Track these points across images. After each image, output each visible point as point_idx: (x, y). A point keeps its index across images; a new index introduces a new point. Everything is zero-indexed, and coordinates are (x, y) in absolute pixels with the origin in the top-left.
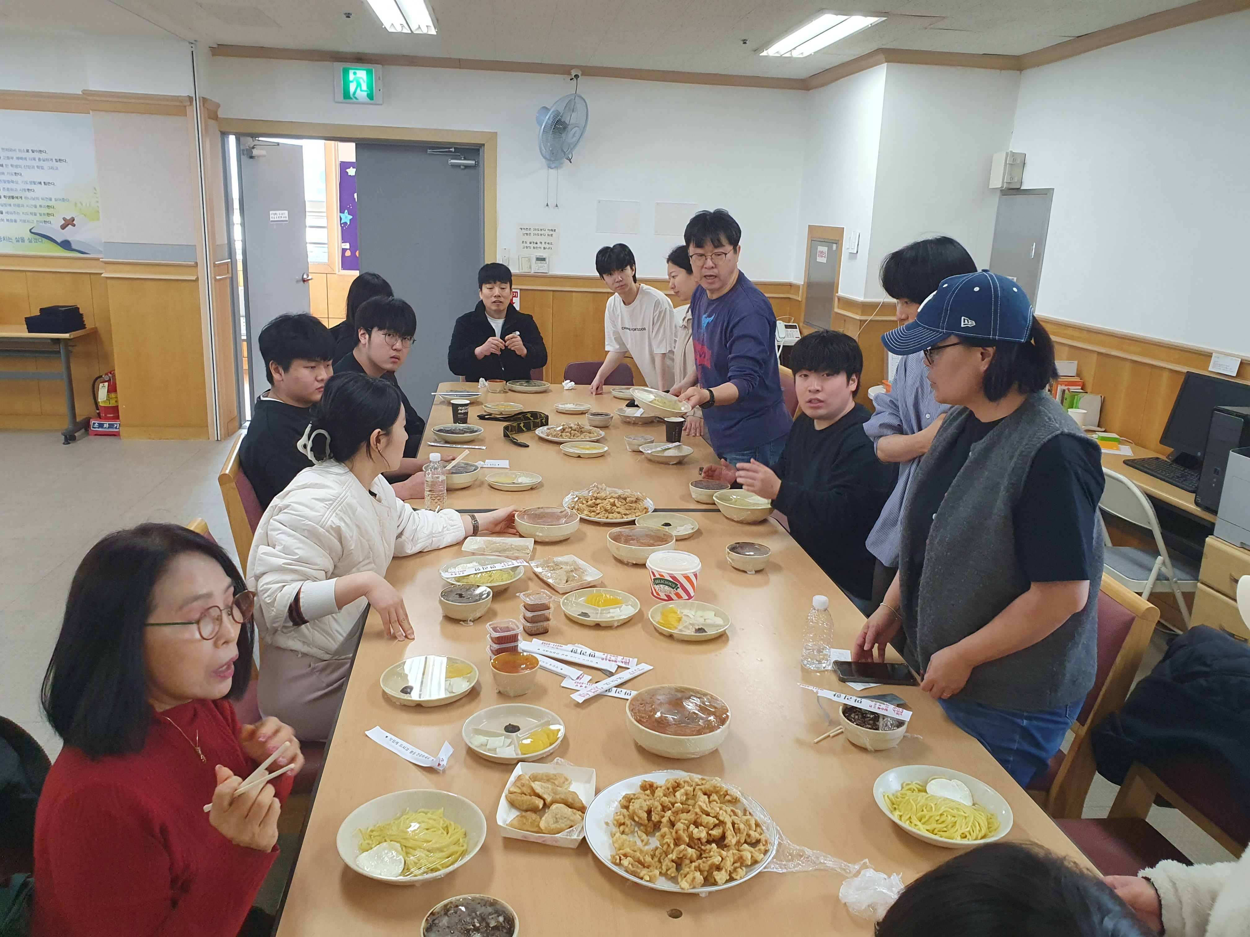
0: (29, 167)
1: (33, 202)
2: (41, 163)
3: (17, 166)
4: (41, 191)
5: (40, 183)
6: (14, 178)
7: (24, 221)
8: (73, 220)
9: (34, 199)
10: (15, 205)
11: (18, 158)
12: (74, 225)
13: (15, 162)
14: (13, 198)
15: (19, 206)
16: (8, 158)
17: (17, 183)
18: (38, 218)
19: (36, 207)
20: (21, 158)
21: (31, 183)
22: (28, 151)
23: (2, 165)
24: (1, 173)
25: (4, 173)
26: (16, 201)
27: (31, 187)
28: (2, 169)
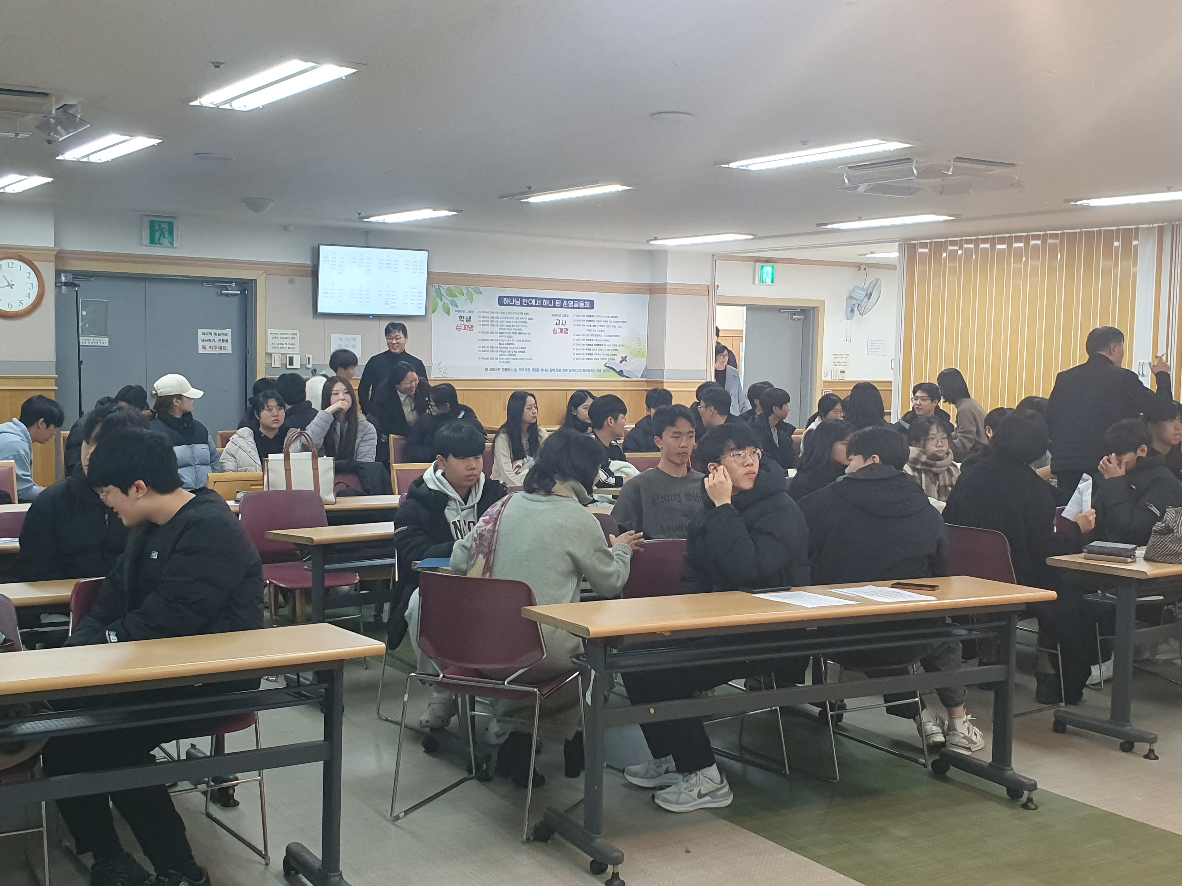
0: (608, 326)
1: (608, 348)
2: (614, 324)
3: (603, 326)
4: (613, 341)
5: (613, 336)
6: (600, 333)
7: (603, 359)
8: (626, 358)
9: (608, 346)
10: (599, 350)
11: (604, 321)
12: (626, 361)
13: (602, 323)
14: (598, 345)
15: (601, 350)
16: (599, 321)
17: (601, 336)
18: (610, 357)
19: (609, 350)
21: (608, 336)
22: (609, 317)
23: (595, 326)
24: (593, 330)
25: (595, 331)
26: (600, 347)
27: (607, 338)
28: (594, 328)
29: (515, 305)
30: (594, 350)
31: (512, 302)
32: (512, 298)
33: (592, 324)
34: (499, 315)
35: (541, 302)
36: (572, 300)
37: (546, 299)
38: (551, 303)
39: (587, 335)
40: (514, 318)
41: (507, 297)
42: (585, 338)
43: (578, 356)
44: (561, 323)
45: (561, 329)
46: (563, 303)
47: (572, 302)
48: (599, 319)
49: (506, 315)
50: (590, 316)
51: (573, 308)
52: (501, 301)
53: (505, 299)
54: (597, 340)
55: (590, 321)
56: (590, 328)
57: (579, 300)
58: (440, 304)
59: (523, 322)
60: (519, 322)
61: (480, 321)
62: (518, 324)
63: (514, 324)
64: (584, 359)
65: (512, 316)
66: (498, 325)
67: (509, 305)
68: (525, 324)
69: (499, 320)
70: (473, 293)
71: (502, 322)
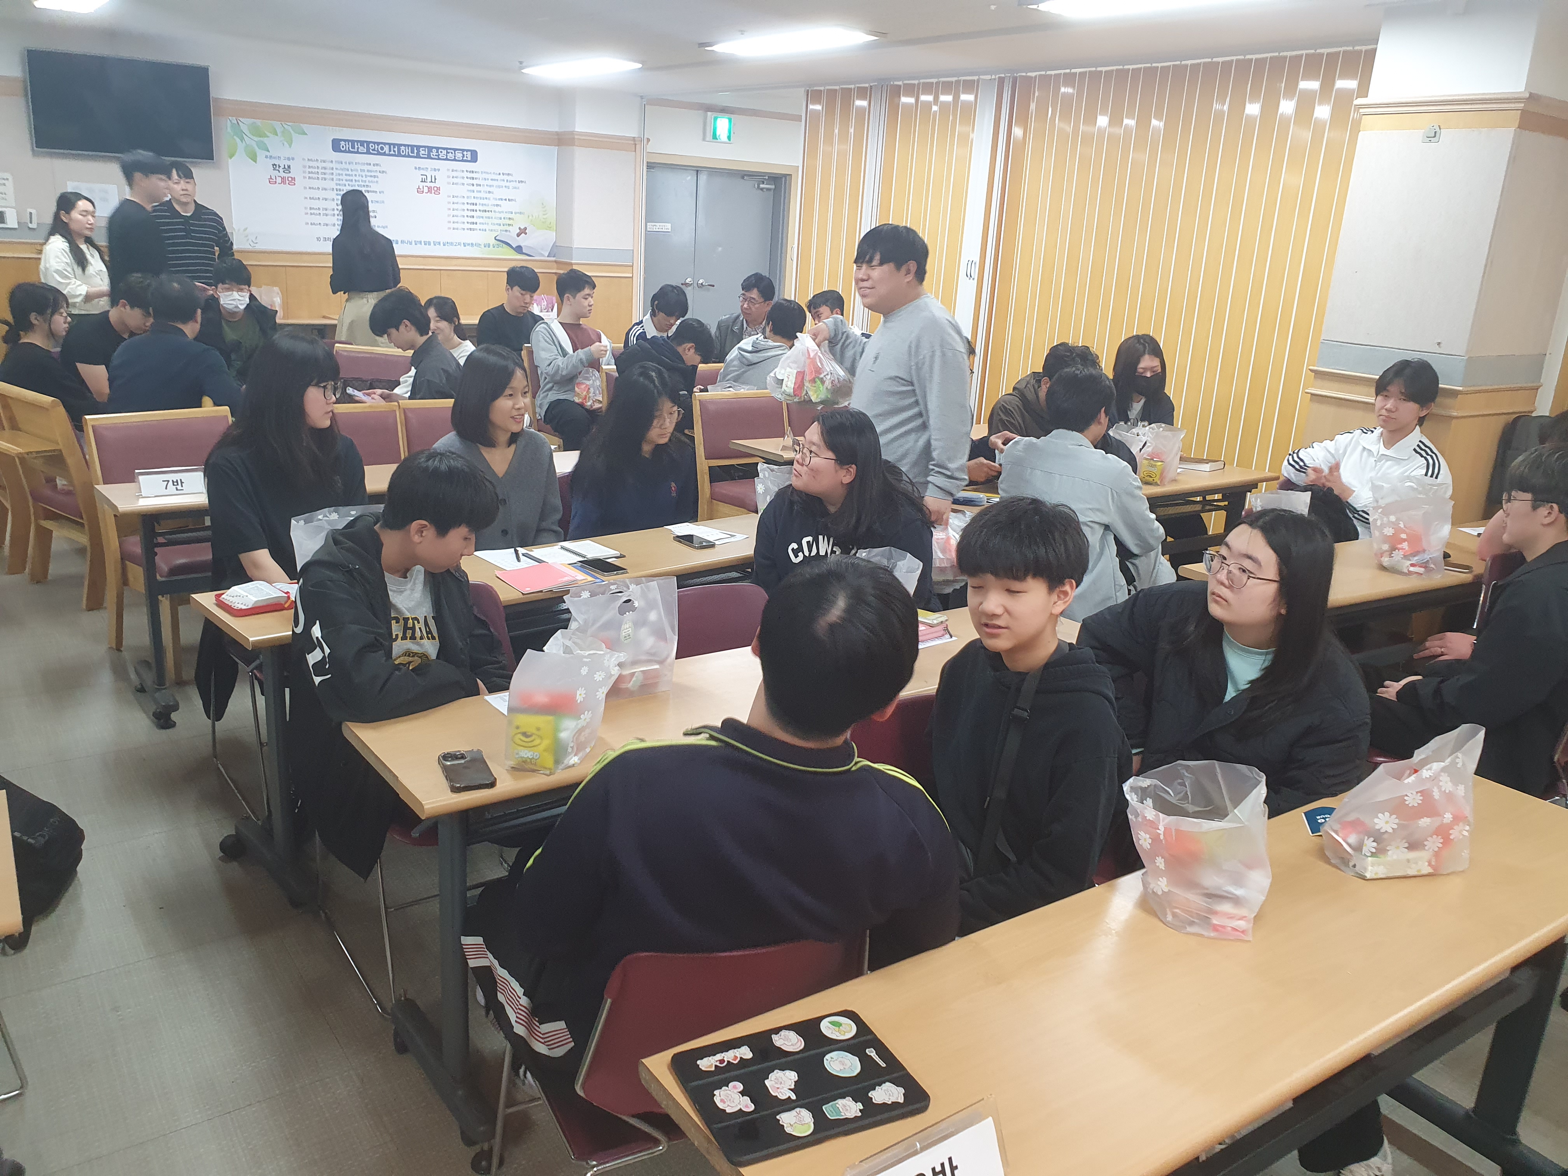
0: (499, 187)
1: (498, 215)
2: (508, 184)
3: (490, 186)
4: (506, 206)
5: (506, 200)
6: (488, 195)
7: (492, 230)
8: (525, 229)
9: (500, 212)
10: (486, 217)
11: (492, 180)
12: (526, 234)
13: (490, 182)
14: (485, 211)
15: (489, 218)
16: (485, 179)
17: (489, 199)
18: (502, 228)
19: (501, 219)
20: (495, 180)
21: (499, 199)
22: (500, 174)
23: (480, 185)
24: (477, 191)
25: (480, 192)
26: (487, 214)
27: (499, 202)
28: (479, 188)
29: (358, 152)
30: (479, 217)
31: (353, 147)
32: (353, 142)
33: (475, 182)
34: (334, 165)
35: (396, 150)
36: (444, 149)
37: (405, 145)
38: (412, 152)
39: (468, 197)
40: (357, 170)
41: (345, 141)
42: (465, 201)
43: (456, 225)
44: (429, 179)
45: (430, 189)
46: (430, 152)
47: (444, 152)
48: (486, 176)
49: (344, 166)
50: (473, 172)
51: (447, 159)
52: (336, 145)
53: (342, 143)
54: (482, 205)
55: (473, 178)
56: (471, 188)
57: (455, 150)
58: (241, 146)
59: (371, 176)
60: (366, 176)
61: (304, 172)
62: (364, 179)
63: (357, 178)
64: (464, 229)
65: (353, 167)
66: (333, 179)
67: (350, 152)
68: (376, 179)
69: (334, 171)
70: (292, 132)
71: (339, 175)
